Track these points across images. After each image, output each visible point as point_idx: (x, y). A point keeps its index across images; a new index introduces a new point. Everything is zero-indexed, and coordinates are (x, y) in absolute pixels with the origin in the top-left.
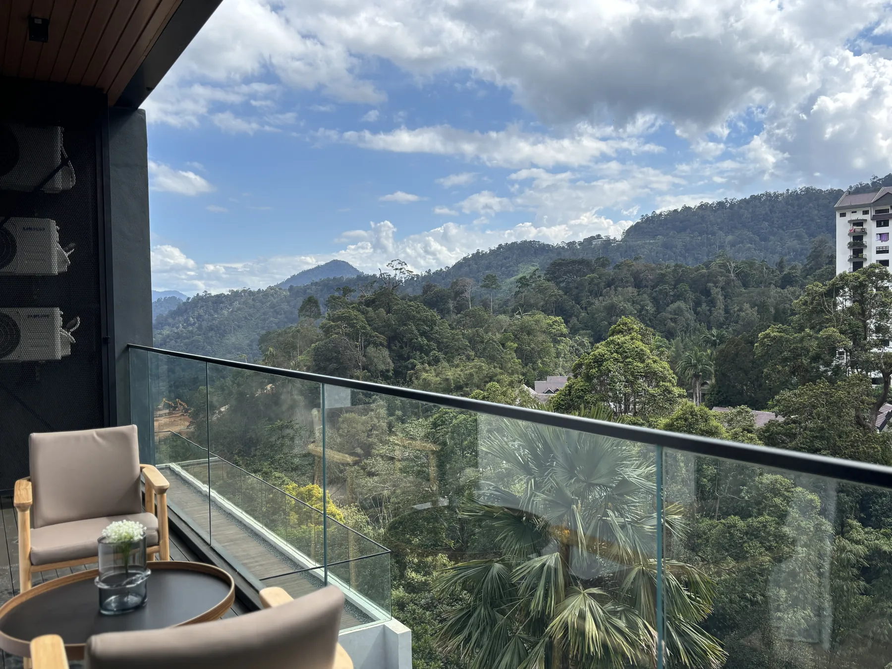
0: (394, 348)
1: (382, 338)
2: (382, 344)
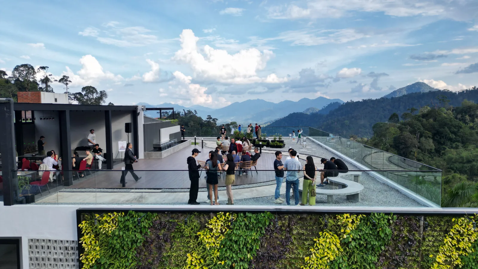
0: (436, 138)
1: (430, 134)
2: (429, 137)
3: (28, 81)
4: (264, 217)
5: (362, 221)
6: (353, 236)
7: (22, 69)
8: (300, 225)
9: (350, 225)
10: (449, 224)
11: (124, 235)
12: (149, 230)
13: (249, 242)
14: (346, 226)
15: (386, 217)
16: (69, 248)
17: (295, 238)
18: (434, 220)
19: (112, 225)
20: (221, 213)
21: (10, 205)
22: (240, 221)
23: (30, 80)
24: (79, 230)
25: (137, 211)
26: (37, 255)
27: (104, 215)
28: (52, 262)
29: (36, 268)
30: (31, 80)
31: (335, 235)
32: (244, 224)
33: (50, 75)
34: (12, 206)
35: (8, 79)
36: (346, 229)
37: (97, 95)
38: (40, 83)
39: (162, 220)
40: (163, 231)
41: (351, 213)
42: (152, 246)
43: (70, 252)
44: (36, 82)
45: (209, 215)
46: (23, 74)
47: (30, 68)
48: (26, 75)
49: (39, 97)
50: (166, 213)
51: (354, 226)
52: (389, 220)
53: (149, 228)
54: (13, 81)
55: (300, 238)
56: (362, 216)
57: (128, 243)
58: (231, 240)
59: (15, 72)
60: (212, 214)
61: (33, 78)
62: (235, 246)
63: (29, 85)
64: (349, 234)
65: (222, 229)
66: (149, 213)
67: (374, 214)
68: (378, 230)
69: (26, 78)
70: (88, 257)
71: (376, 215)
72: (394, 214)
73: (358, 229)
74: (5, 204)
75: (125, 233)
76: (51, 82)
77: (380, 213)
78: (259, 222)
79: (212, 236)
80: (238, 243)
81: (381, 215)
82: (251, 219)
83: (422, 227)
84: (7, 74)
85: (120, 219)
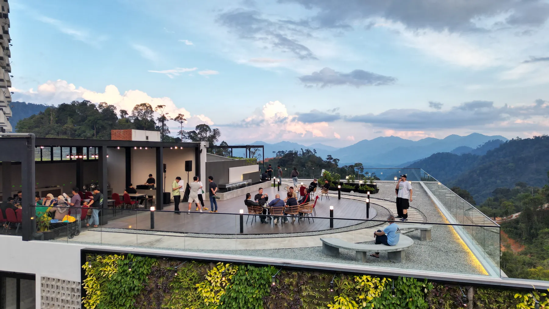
3: (146, 120)
4: (268, 271)
5: (388, 287)
6: (375, 305)
7: (141, 108)
8: (312, 286)
9: (372, 291)
10: (512, 301)
11: (122, 281)
12: (147, 277)
13: (250, 301)
14: (368, 291)
15: (419, 284)
16: (76, 289)
17: (304, 301)
18: (490, 294)
19: (113, 268)
20: (220, 263)
21: (27, 240)
22: (241, 275)
23: (147, 119)
24: (83, 271)
25: (136, 255)
26: (48, 295)
27: (106, 257)
28: (60, 304)
29: (46, 308)
30: (149, 119)
31: (354, 302)
32: (245, 278)
33: (166, 114)
34: (29, 241)
35: (128, 118)
36: (367, 295)
37: (211, 134)
38: (157, 122)
39: (162, 267)
40: (162, 280)
41: (373, 275)
42: (151, 295)
43: (76, 294)
44: (154, 121)
45: (209, 265)
46: (142, 113)
47: (149, 107)
48: (144, 114)
49: (130, 135)
50: (164, 259)
51: (377, 293)
52: (423, 289)
53: (147, 275)
54: (132, 120)
55: (311, 301)
56: (387, 279)
57: (126, 289)
58: (230, 296)
59: (135, 111)
60: (211, 265)
61: (150, 117)
62: (234, 304)
63: (147, 124)
64: (370, 302)
65: (223, 283)
66: (147, 258)
67: (402, 278)
68: (407, 300)
69: (144, 117)
70: (90, 301)
71: (405, 280)
72: (429, 281)
73: (382, 296)
74: (24, 240)
75: (124, 278)
76: (168, 120)
77: (410, 278)
78: (261, 278)
79: (212, 290)
80: (237, 301)
81: (411, 280)
82: (252, 273)
83: (472, 302)
84: (128, 113)
85: (119, 262)
